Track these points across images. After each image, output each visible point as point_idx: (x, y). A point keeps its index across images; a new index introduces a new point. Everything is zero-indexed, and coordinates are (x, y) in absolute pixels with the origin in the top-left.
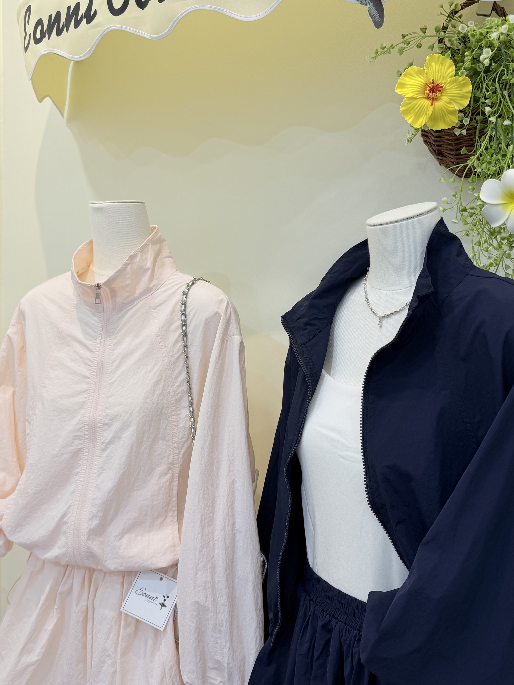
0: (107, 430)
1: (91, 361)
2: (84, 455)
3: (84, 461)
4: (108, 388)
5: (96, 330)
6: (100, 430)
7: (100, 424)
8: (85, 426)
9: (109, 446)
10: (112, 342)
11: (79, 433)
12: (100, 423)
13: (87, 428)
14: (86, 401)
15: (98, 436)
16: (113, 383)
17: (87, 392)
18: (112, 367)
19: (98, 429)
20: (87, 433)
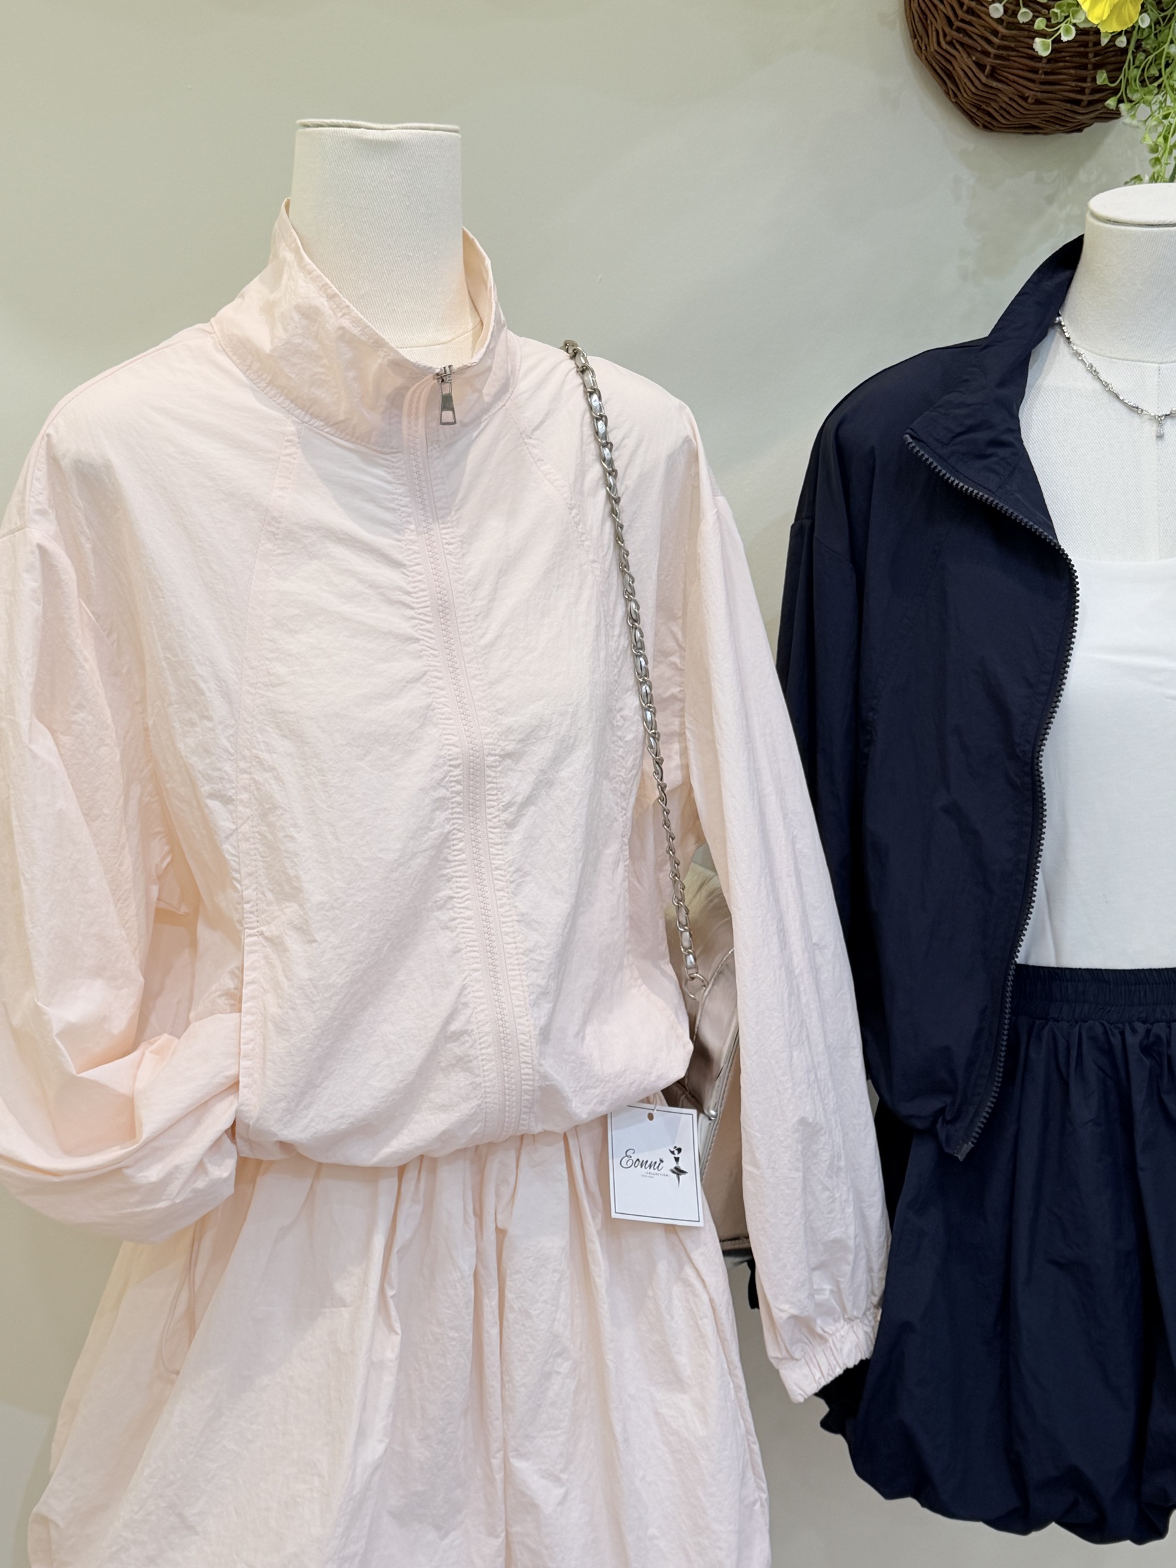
0: (511, 770)
1: (408, 593)
2: (454, 850)
3: (460, 865)
4: (481, 660)
5: (392, 505)
6: (493, 774)
7: (493, 758)
8: (450, 771)
9: (523, 813)
10: (453, 535)
11: (442, 792)
12: (492, 755)
13: (460, 775)
14: (431, 705)
15: (489, 790)
16: (492, 644)
17: (424, 680)
18: (473, 601)
19: (488, 772)
20: (459, 788)
